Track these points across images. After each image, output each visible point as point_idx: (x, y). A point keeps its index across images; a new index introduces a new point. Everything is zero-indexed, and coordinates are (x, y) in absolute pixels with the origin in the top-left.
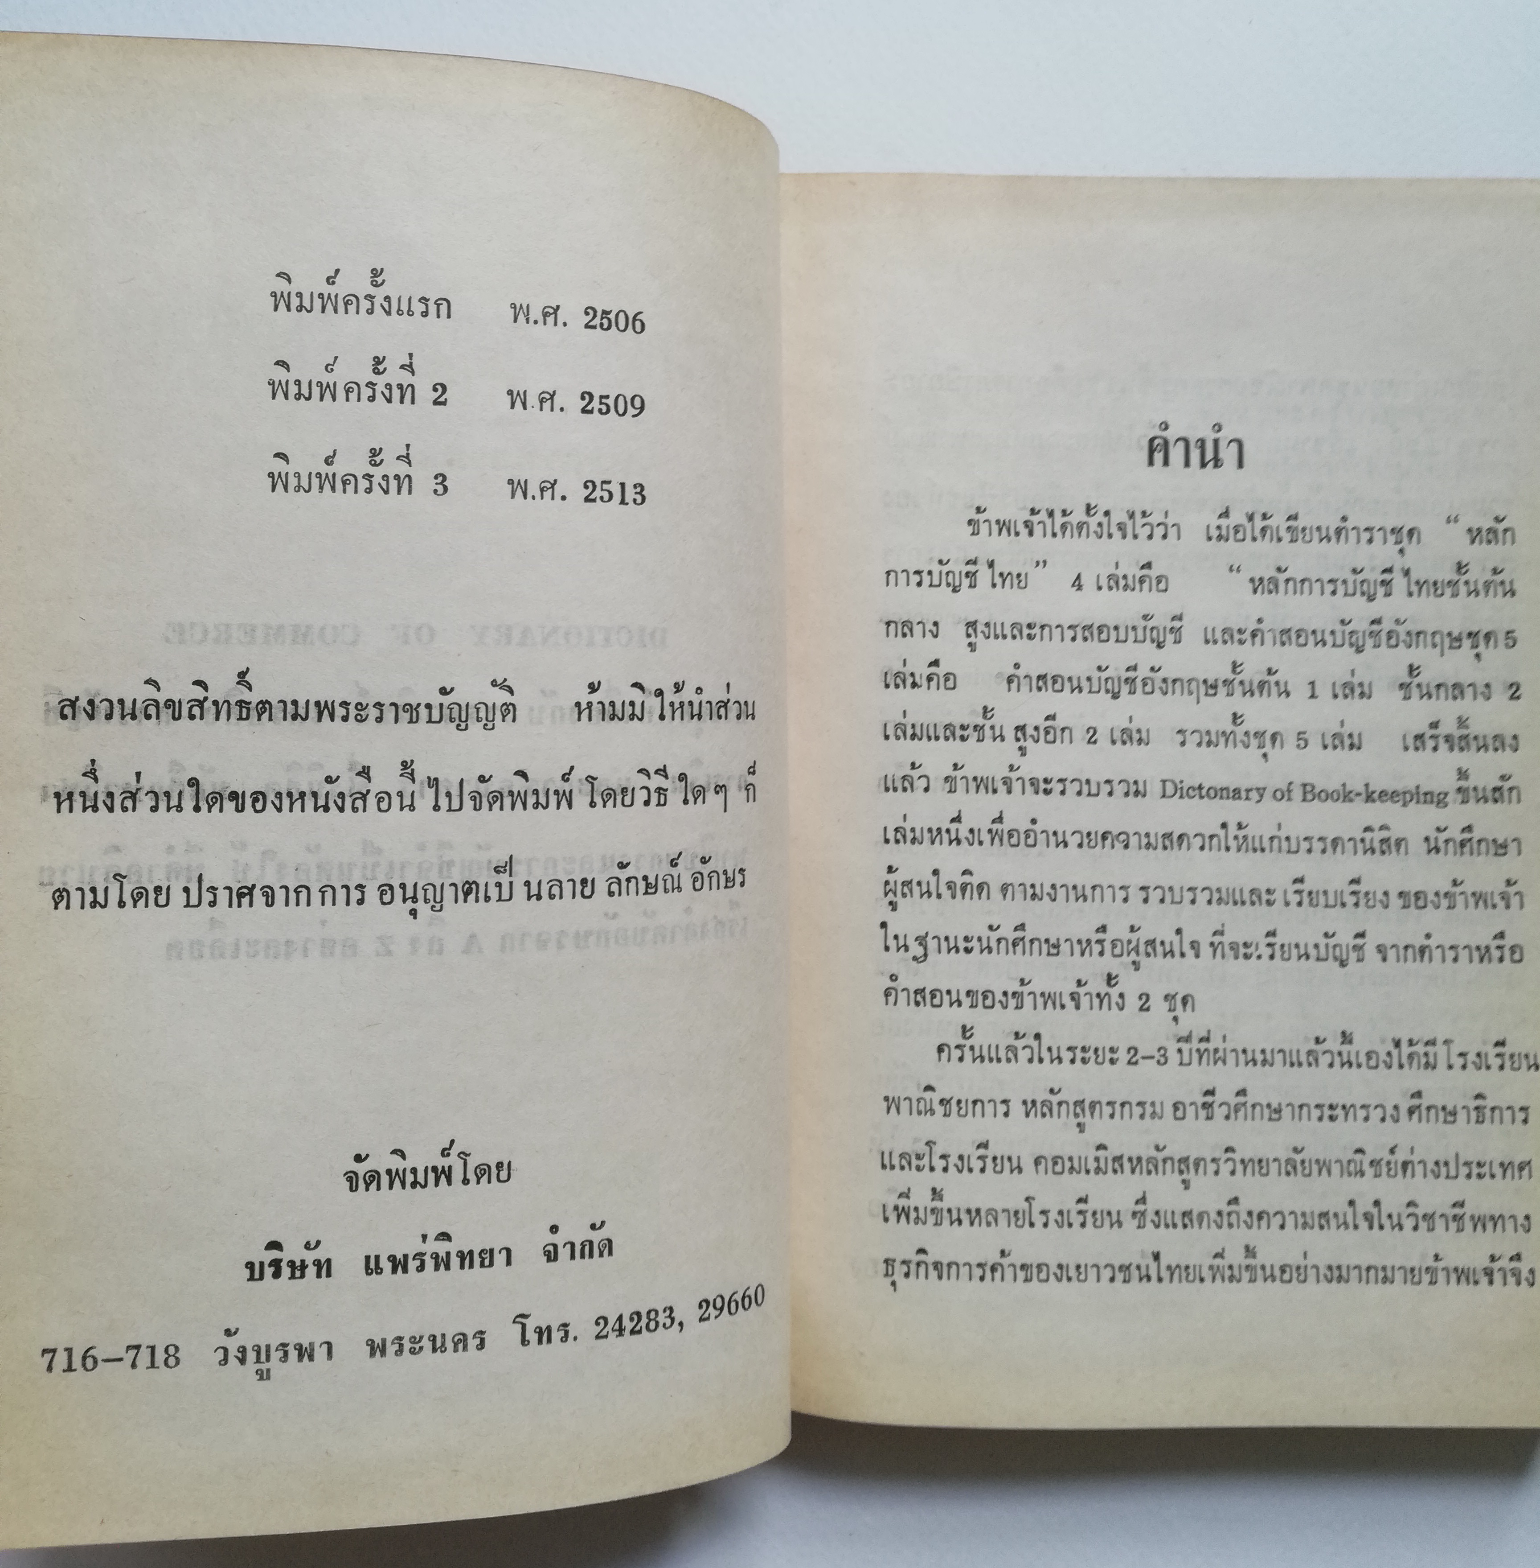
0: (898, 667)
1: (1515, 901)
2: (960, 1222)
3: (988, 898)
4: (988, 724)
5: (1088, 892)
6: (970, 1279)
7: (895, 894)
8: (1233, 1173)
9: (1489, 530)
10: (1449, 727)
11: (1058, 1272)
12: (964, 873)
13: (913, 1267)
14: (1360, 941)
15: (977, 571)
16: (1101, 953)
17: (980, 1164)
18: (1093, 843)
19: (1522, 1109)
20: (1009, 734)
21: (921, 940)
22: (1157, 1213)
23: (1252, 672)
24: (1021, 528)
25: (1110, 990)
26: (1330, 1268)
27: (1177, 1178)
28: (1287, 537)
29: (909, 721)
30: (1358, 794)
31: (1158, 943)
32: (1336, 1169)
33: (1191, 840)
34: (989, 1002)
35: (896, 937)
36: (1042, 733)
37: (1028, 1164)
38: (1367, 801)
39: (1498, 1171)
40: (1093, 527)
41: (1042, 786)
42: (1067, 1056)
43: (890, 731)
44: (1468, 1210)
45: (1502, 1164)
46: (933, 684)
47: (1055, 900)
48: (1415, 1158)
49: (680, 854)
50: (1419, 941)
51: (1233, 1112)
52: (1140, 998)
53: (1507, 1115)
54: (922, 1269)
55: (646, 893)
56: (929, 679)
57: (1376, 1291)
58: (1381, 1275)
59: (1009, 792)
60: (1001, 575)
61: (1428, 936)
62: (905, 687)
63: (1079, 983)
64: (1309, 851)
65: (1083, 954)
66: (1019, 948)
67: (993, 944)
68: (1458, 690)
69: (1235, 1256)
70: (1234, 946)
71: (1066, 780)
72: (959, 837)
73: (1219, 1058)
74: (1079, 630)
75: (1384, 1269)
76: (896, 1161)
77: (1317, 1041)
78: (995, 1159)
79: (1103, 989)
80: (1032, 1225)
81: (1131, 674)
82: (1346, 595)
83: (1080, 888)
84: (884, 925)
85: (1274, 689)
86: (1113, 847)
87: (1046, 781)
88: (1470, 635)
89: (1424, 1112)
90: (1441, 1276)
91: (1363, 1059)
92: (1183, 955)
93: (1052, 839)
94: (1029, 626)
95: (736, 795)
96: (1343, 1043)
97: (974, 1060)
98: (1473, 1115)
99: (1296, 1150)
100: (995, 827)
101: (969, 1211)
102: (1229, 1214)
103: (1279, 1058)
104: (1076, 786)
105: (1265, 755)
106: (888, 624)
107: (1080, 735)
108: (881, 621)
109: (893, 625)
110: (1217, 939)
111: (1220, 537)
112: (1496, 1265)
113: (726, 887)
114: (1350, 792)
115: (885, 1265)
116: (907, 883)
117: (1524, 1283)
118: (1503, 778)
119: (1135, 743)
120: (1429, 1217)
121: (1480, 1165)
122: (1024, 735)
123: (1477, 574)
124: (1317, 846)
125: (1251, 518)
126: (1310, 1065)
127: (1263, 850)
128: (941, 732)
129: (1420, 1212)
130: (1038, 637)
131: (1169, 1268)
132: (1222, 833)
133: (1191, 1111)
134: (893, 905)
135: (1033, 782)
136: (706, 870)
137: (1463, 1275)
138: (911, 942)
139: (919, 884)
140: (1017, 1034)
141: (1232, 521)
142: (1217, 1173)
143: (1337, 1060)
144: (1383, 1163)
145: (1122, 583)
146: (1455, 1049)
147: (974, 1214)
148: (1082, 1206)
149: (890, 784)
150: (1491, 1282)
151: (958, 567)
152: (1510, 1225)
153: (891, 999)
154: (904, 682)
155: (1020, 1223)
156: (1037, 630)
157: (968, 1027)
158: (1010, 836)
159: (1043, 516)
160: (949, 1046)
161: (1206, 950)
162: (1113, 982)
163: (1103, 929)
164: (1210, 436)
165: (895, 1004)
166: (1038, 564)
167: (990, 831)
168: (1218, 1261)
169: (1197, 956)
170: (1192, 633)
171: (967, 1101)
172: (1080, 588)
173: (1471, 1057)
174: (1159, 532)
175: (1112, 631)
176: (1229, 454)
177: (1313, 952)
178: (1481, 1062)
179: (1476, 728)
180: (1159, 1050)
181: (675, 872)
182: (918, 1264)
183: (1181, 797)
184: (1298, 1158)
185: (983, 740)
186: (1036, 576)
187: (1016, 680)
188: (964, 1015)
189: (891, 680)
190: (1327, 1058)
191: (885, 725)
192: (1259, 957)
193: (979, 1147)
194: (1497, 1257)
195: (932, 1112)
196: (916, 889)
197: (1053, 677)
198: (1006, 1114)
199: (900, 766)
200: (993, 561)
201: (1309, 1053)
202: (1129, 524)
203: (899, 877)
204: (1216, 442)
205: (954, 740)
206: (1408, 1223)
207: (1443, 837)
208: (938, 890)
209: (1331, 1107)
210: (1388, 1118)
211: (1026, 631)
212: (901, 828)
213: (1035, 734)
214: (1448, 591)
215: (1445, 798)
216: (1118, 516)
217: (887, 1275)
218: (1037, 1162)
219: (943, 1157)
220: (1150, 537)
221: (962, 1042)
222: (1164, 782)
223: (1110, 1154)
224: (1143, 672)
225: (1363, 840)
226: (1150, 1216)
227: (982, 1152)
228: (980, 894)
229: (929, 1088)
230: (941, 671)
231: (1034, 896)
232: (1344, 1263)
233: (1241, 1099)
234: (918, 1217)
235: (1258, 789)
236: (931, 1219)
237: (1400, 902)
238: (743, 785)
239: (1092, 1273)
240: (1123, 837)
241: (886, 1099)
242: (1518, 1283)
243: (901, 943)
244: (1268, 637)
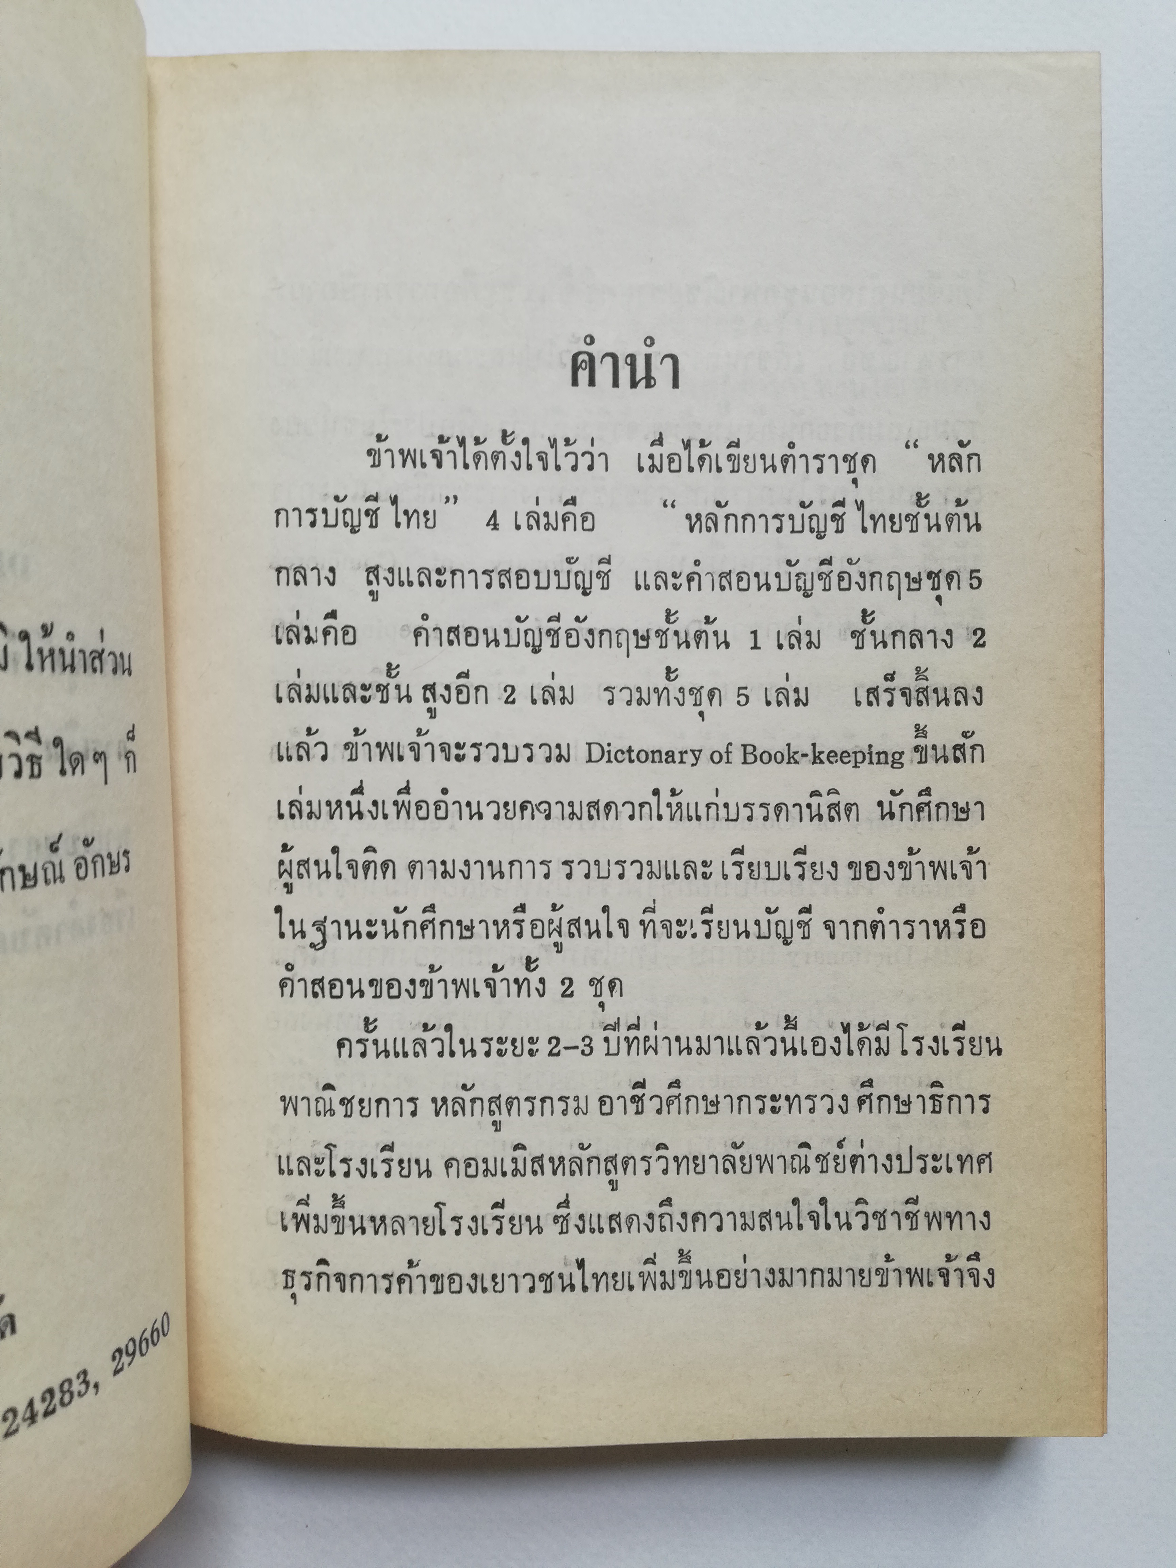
0: (290, 619)
1: (977, 870)
2: (364, 1231)
3: (394, 877)
4: (393, 682)
5: (506, 868)
6: (375, 1292)
7: (290, 875)
8: (665, 1171)
9: (952, 456)
10: (906, 679)
11: (472, 1283)
12: (367, 850)
13: (314, 1279)
14: (805, 917)
15: (378, 509)
16: (520, 935)
17: (385, 1168)
18: (510, 815)
19: (982, 1097)
20: (417, 694)
21: (320, 926)
22: (581, 1217)
23: (688, 622)
24: (428, 458)
25: (529, 975)
26: (772, 1271)
27: (604, 1178)
28: (726, 466)
29: (303, 681)
30: (805, 755)
31: (582, 922)
32: (778, 1164)
33: (620, 808)
34: (394, 992)
35: (292, 922)
36: (454, 692)
37: (437, 1167)
38: (814, 763)
39: (955, 1164)
40: (511, 457)
41: (454, 751)
42: (481, 1048)
43: (283, 693)
44: (922, 1207)
45: (959, 1157)
46: (331, 638)
47: (468, 877)
48: (865, 1152)
49: (60, 836)
50: (871, 915)
51: (665, 1105)
52: (563, 983)
53: (966, 1103)
54: (324, 1280)
55: (24, 886)
56: (326, 633)
57: (823, 1294)
58: (827, 1277)
59: (417, 759)
60: (406, 512)
61: (881, 910)
62: (298, 642)
63: (495, 969)
64: (750, 818)
65: (499, 936)
66: (428, 932)
67: (400, 928)
68: (916, 638)
69: (669, 1262)
70: (666, 925)
71: (481, 744)
72: (361, 809)
73: (650, 1047)
74: (495, 576)
75: (831, 1271)
76: (294, 1165)
77: (758, 1026)
78: (401, 1162)
79: (522, 974)
80: (443, 1232)
81: (554, 625)
82: (793, 531)
83: (496, 864)
84: (278, 909)
85: (712, 639)
86: (533, 818)
87: (458, 746)
88: (930, 575)
89: (875, 1102)
90: (893, 1277)
91: (808, 1045)
92: (610, 935)
93: (466, 811)
94: (439, 571)
95: (116, 765)
96: (786, 1028)
97: (378, 1056)
98: (929, 1104)
99: (735, 1146)
100: (401, 798)
101: (373, 1219)
102: (661, 1216)
103: (716, 1045)
104: (492, 751)
105: (701, 714)
106: (279, 570)
107: (496, 694)
108: (270, 567)
109: (284, 572)
110: (647, 917)
111: (652, 468)
112: (952, 1266)
113: (111, 873)
114: (796, 753)
115: (284, 1276)
116: (303, 863)
117: (982, 1283)
118: (965, 735)
119: (558, 702)
120: (879, 1215)
121: (935, 1158)
122: (433, 695)
123: (939, 507)
124: (759, 813)
125: (687, 445)
126: (750, 1052)
127: (698, 818)
128: (339, 694)
129: (870, 1210)
130: (449, 583)
131: (595, 1275)
132: (653, 800)
133: (618, 1105)
134: (289, 888)
135: (445, 747)
136: (89, 854)
137: (916, 1276)
138: (308, 928)
139: (317, 863)
140: (425, 1026)
141: (666, 450)
142: (647, 1172)
143: (780, 1047)
144: (830, 1158)
145: (543, 521)
146: (910, 1034)
147: (379, 1223)
148: (498, 1212)
149: (283, 753)
150: (946, 1284)
151: (358, 504)
152: (967, 1221)
153: (287, 990)
154: (298, 637)
155: (430, 1230)
156: (447, 576)
157: (371, 1020)
158: (419, 808)
159: (453, 444)
160: (349, 1041)
161: (635, 930)
162: (533, 966)
163: (522, 908)
164: (641, 351)
165: (291, 995)
166: (448, 499)
167: (396, 803)
168: (649, 1267)
169: (626, 936)
170: (621, 578)
171: (370, 1099)
172: (496, 527)
173: (928, 1042)
174: (585, 461)
175: (532, 575)
176: (662, 372)
177: (753, 929)
178: (939, 1047)
179: (936, 680)
180: (583, 1040)
181: (55, 858)
182: (319, 1276)
183: (609, 761)
184: (737, 1154)
185: (387, 701)
186: (446, 513)
187: (424, 632)
188: (367, 1006)
189: (283, 635)
190: (769, 1045)
191: (278, 685)
192: (694, 936)
193: (383, 1150)
194: (953, 1255)
195: (332, 1112)
196: (313, 869)
197: (466, 629)
198: (414, 1114)
199: (295, 731)
200: (396, 497)
201: (749, 1039)
202: (551, 452)
203: (295, 856)
204: (648, 357)
205: (355, 701)
206: (857, 1222)
207: (897, 801)
208: (337, 870)
209: (774, 1098)
210: (836, 1109)
211: (435, 577)
212: (297, 801)
213: (446, 694)
214: (906, 526)
215: (901, 757)
216: (539, 444)
217: (286, 1287)
218: (448, 1165)
219: (344, 1161)
220: (574, 468)
221: (365, 1036)
222: (589, 744)
223: (528, 1154)
224: (567, 622)
225: (809, 806)
226: (574, 1220)
227: (387, 1154)
228: (384, 873)
229: (328, 1087)
230: (339, 623)
231: (445, 874)
232: (787, 1266)
233: (674, 1091)
234: (318, 1226)
235: (693, 751)
236: (332, 1228)
237: (851, 873)
238: (123, 753)
239: (510, 1282)
240: (544, 807)
241: (283, 1098)
242: (976, 1285)
243: (298, 928)
244: (706, 581)
